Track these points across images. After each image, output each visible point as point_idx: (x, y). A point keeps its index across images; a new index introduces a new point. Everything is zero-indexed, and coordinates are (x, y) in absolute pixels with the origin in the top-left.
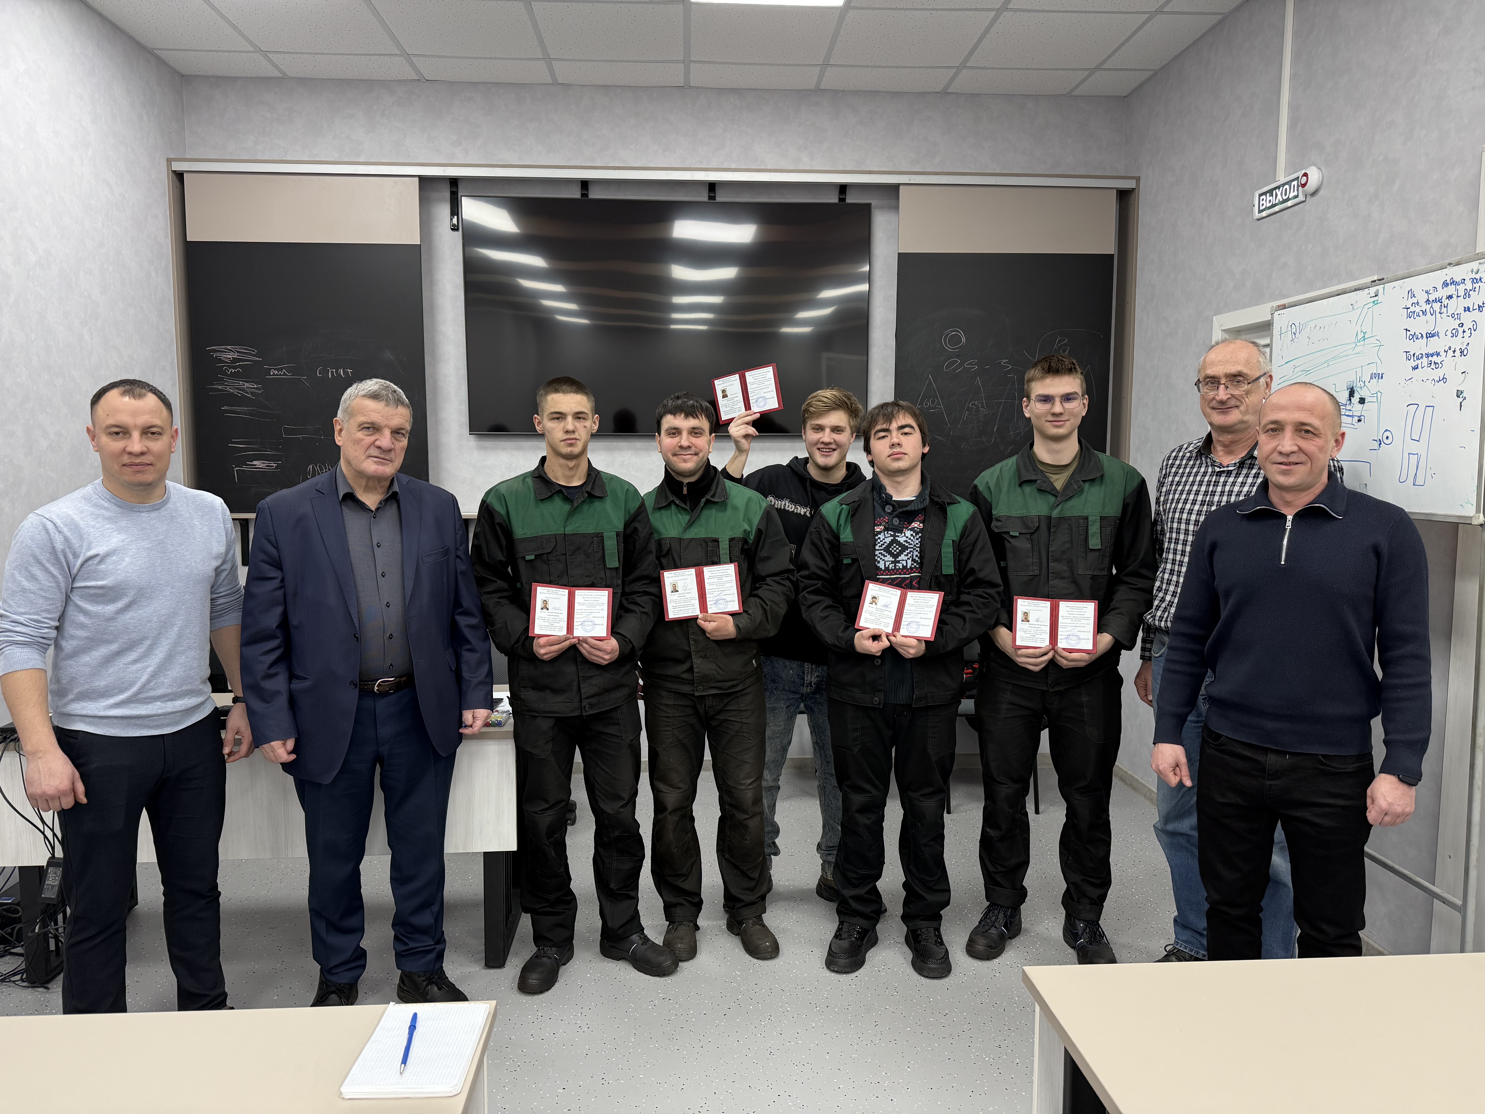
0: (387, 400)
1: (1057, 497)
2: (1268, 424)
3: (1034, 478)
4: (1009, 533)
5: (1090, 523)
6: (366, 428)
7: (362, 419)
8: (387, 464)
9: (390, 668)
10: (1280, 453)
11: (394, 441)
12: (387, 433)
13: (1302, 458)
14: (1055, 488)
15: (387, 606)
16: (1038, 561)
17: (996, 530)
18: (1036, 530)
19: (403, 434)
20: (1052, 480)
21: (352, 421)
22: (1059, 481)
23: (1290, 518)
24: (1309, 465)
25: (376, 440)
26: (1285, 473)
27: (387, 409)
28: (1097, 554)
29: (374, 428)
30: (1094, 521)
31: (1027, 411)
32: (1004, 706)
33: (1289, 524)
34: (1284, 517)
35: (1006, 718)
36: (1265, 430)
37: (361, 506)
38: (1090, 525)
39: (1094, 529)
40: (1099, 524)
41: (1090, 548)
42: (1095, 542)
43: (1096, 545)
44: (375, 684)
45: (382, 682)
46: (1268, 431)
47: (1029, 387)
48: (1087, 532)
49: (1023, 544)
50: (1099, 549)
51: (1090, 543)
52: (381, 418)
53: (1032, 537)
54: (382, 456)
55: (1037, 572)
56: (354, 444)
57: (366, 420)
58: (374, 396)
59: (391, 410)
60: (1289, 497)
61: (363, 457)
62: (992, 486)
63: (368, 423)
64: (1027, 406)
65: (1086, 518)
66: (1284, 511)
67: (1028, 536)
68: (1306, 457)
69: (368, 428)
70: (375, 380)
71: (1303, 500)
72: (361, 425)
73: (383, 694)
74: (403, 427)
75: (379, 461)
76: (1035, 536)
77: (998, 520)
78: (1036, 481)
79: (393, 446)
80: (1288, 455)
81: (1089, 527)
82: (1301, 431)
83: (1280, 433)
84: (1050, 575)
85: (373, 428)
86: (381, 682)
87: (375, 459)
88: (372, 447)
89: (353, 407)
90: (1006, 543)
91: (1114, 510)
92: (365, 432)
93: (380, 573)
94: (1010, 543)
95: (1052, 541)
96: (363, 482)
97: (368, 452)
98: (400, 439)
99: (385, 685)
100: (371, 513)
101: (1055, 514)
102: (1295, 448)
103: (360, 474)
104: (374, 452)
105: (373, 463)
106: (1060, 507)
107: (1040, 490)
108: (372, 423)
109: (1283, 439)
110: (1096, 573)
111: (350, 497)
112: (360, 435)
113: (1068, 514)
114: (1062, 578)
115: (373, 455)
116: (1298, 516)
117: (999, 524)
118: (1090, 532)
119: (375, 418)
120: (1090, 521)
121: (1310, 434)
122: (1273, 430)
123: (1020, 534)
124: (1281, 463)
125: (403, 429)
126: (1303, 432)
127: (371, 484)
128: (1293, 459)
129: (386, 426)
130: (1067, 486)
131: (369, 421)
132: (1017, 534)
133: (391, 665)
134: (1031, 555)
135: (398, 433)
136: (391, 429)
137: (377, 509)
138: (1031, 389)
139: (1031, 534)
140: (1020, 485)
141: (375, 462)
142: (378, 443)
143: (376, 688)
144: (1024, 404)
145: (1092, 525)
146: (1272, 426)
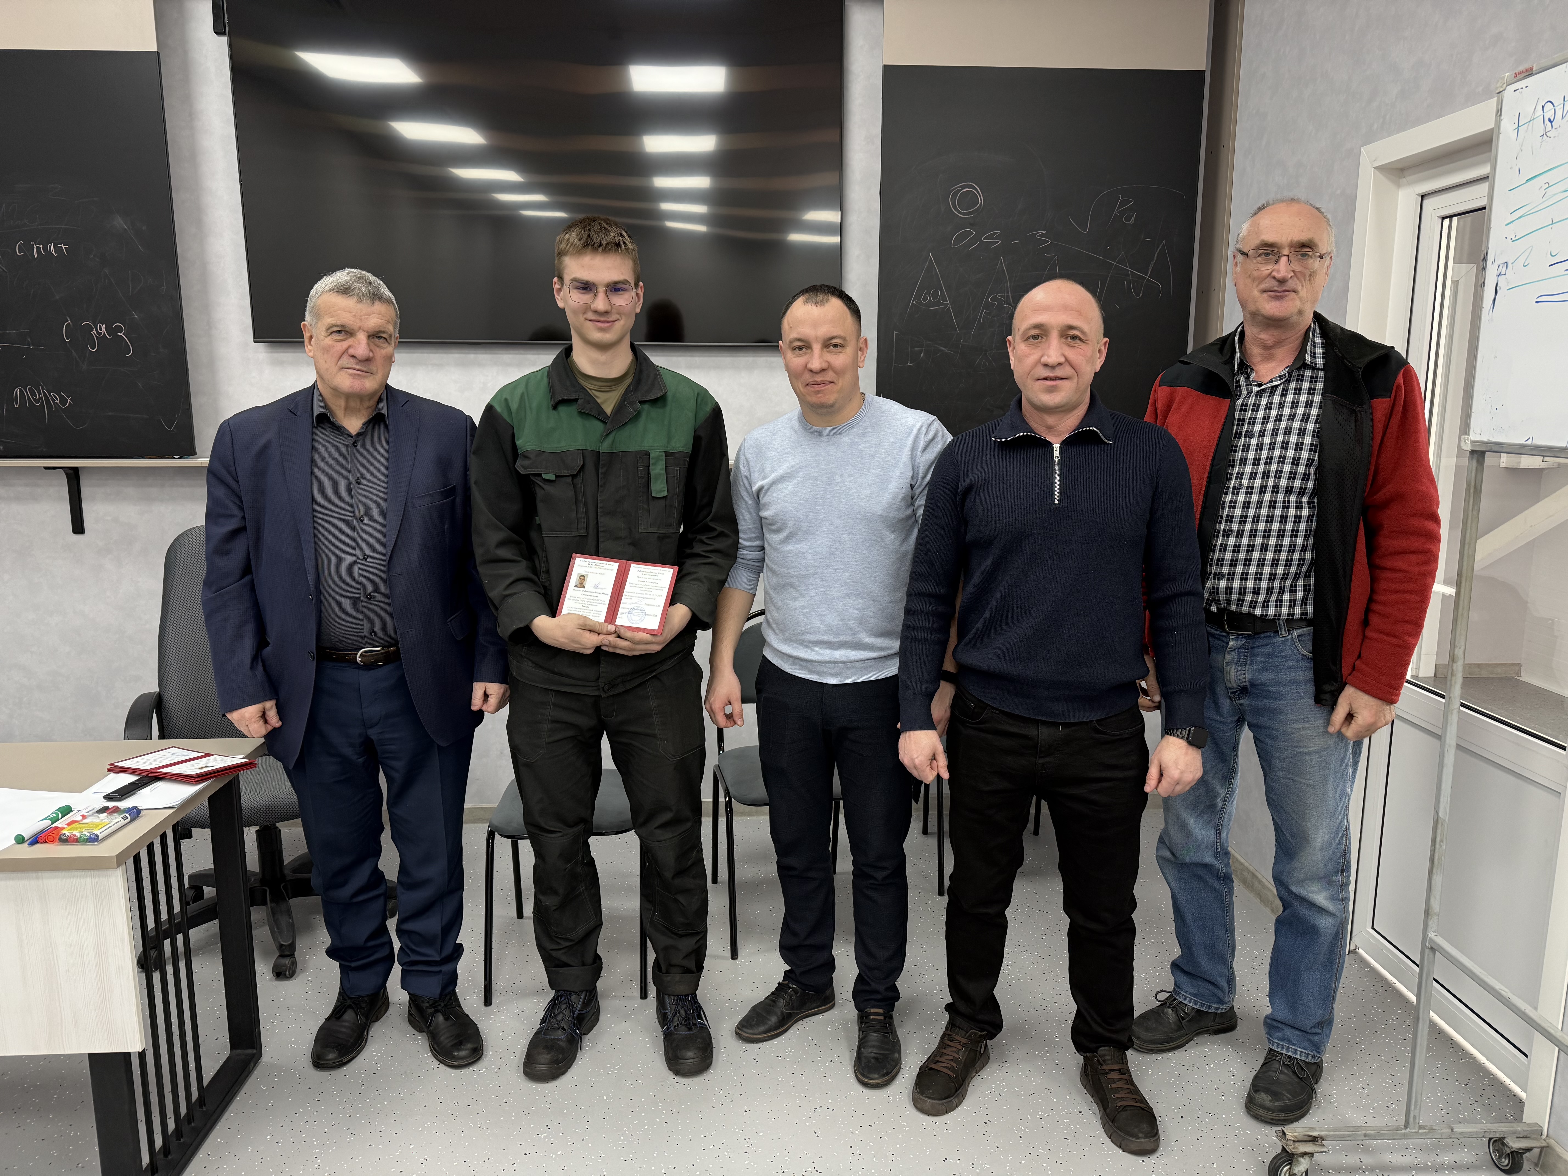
0: (359, 296)
1: (605, 423)
2: (1029, 329)
3: (573, 396)
4: (540, 475)
5: (652, 461)
6: (335, 332)
7: (329, 320)
8: (364, 377)
9: (371, 635)
10: (1046, 365)
11: (373, 347)
12: (362, 337)
13: (1066, 371)
14: (603, 412)
15: (364, 558)
16: (584, 515)
17: (522, 472)
18: (579, 472)
19: (385, 338)
20: (599, 401)
21: (320, 324)
22: (608, 402)
23: (1057, 446)
24: (1075, 380)
25: (349, 347)
26: (1051, 390)
27: (360, 306)
28: (662, 502)
29: (346, 331)
30: (658, 459)
31: (559, 298)
32: (546, 726)
33: (1057, 454)
34: (1049, 445)
35: (549, 743)
36: (1025, 338)
37: (339, 429)
38: (653, 464)
39: (658, 469)
40: (664, 462)
41: (654, 495)
42: (659, 488)
43: (661, 491)
44: (357, 654)
45: (365, 652)
46: (1028, 338)
47: (561, 263)
48: (649, 473)
49: (562, 492)
50: (665, 497)
51: (653, 488)
52: (352, 319)
53: (575, 480)
54: (358, 367)
55: (583, 532)
56: (323, 354)
57: (334, 322)
58: (344, 290)
59: (364, 307)
60: (1050, 420)
61: (335, 369)
62: (514, 406)
63: (337, 326)
64: (560, 290)
65: (647, 454)
66: (1049, 438)
67: (569, 480)
68: (1073, 371)
69: (339, 332)
70: (348, 270)
71: (1069, 424)
72: (329, 329)
73: (369, 666)
74: (383, 330)
75: (355, 374)
76: (579, 480)
77: (526, 457)
78: (576, 401)
79: (371, 355)
80: (1053, 367)
81: (652, 467)
82: (1067, 338)
83: (1043, 340)
84: (600, 534)
85: (344, 331)
86: (363, 652)
87: (351, 371)
88: (345, 357)
89: (319, 305)
90: (538, 490)
91: (682, 443)
92: (336, 336)
93: (357, 515)
94: (543, 489)
95: (601, 486)
96: (342, 403)
97: (340, 362)
98: (382, 345)
99: (368, 656)
100: (350, 438)
101: (605, 448)
102: (1062, 360)
103: (336, 391)
104: (346, 361)
105: (348, 376)
106: (611, 437)
107: (582, 414)
108: (342, 326)
109: (1049, 347)
110: (663, 530)
111: (325, 420)
112: (328, 341)
113: (622, 448)
114: (618, 538)
115: (347, 366)
116: (1064, 444)
117: (526, 462)
118: (652, 473)
119: (346, 319)
120: (653, 458)
121: (1078, 341)
122: (1035, 337)
123: (557, 476)
124: (1045, 379)
125: (384, 332)
126: (1069, 338)
127: (352, 404)
128: (1058, 372)
129: (360, 328)
130: (620, 408)
131: (339, 323)
132: (553, 477)
133: (373, 631)
134: (574, 507)
135: (380, 337)
136: (367, 332)
137: (359, 434)
138: (564, 267)
139: (574, 477)
140: (555, 408)
141: (351, 375)
142: (351, 351)
143: (359, 659)
144: (556, 287)
145: (654, 464)
146: (1035, 332)
